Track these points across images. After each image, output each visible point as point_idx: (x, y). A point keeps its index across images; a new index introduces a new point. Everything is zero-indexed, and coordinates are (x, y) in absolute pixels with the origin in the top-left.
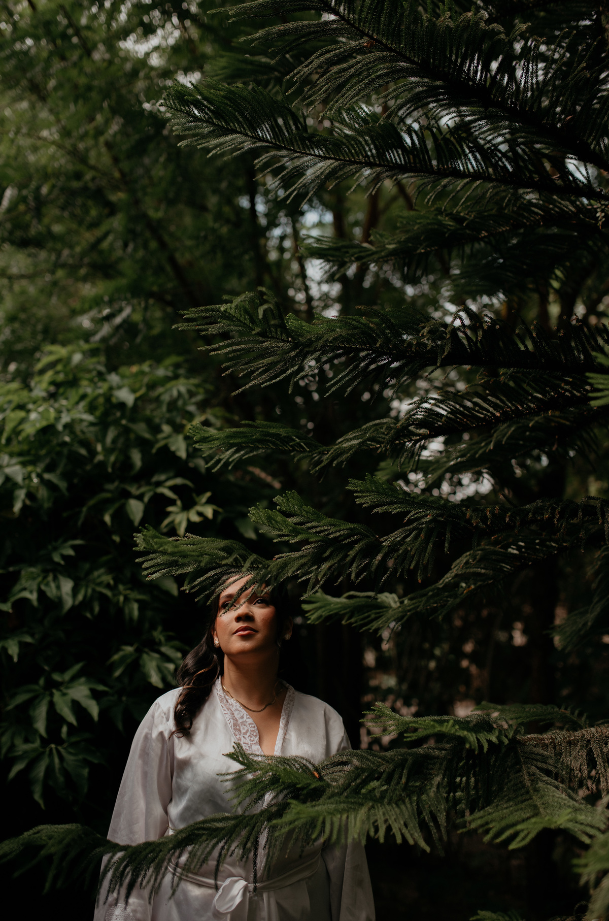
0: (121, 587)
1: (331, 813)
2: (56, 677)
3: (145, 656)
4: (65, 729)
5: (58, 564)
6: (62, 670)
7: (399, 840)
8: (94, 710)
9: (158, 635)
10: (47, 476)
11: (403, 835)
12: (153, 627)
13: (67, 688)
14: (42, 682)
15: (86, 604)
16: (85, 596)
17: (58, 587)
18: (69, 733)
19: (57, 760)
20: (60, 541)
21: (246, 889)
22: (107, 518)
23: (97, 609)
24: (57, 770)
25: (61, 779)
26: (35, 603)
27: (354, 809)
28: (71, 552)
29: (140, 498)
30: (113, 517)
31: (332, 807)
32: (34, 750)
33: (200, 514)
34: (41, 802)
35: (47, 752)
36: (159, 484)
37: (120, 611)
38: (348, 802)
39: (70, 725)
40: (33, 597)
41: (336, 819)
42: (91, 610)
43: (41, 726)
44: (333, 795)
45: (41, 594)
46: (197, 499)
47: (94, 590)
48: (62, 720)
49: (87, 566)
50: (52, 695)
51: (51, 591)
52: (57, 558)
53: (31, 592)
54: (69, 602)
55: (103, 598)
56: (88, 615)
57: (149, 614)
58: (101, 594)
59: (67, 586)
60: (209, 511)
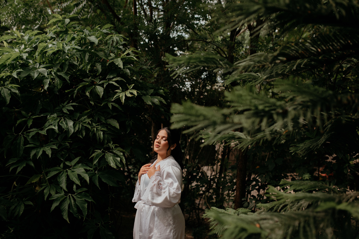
0: (94, 124)
2: (67, 163)
3: (106, 154)
4: (75, 187)
5: (66, 113)
6: (70, 160)
8: (87, 178)
9: (111, 145)
10: (58, 73)
12: (109, 142)
13: (74, 169)
14: (62, 165)
15: (79, 132)
16: (79, 128)
17: (67, 124)
18: (77, 189)
19: (72, 201)
20: (66, 103)
22: (87, 94)
23: (84, 134)
24: (73, 205)
25: (75, 209)
26: (57, 131)
28: (72, 108)
29: (102, 85)
30: (90, 93)
32: (62, 197)
33: (131, 93)
34: (68, 220)
35: (68, 198)
36: (110, 79)
37: (95, 135)
39: (77, 185)
40: (56, 128)
42: (82, 135)
43: (64, 185)
45: (59, 127)
46: (129, 87)
47: (82, 126)
48: (73, 183)
49: (78, 115)
50: (67, 171)
51: (64, 126)
52: (65, 111)
53: (55, 126)
54: (72, 131)
55: (87, 129)
56: (81, 137)
57: (106, 136)
58: (86, 127)
59: (71, 123)
60: (135, 92)
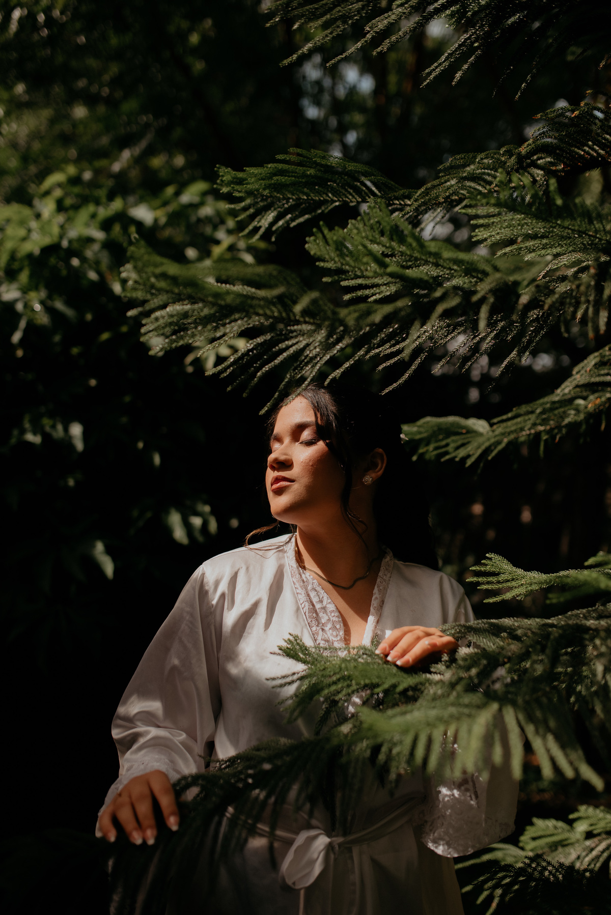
1: (430, 725)
7: (547, 771)
11: (553, 761)
21: (330, 848)
27: (469, 716)
31: (433, 713)
38: (460, 705)
41: (437, 735)
44: (435, 698)
